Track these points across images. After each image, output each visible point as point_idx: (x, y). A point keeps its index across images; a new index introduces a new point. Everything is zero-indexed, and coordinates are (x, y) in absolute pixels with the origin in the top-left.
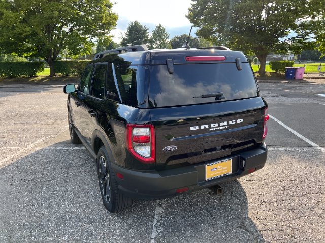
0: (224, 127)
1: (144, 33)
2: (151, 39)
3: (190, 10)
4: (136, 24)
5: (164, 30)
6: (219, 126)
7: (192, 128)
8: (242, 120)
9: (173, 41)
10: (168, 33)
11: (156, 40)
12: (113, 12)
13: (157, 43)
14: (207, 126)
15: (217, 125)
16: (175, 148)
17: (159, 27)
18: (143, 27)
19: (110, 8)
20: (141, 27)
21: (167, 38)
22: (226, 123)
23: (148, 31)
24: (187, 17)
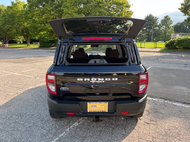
0: (101, 82)
1: (155, 21)
2: (160, 25)
3: (182, 4)
4: (151, 15)
5: (170, 19)
6: (97, 80)
7: (78, 79)
8: (117, 79)
9: (176, 25)
10: (172, 21)
11: (163, 25)
12: (130, 10)
13: (163, 27)
14: (88, 80)
15: (96, 79)
16: (67, 89)
17: (166, 17)
18: (155, 17)
19: (129, 8)
20: (154, 17)
21: (171, 24)
22: (103, 79)
23: (158, 20)
24: (179, 9)
